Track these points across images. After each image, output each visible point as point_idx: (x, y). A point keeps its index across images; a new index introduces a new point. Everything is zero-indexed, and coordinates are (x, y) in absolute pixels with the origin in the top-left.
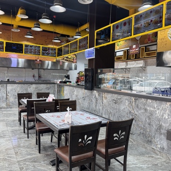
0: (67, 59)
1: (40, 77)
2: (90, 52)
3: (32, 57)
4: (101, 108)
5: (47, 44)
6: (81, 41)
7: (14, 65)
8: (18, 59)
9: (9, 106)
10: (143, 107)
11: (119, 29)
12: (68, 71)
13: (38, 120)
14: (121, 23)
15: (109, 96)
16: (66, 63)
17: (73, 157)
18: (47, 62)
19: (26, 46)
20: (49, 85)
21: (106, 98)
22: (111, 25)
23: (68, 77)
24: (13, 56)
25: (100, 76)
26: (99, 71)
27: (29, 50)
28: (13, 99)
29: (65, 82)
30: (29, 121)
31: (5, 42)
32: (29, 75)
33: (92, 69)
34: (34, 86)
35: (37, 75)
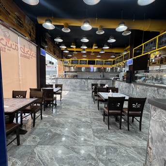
0: (119, 66)
1: (104, 76)
2: (130, 62)
3: (99, 66)
4: (135, 94)
5: (108, 59)
6: (125, 55)
7: (92, 70)
8: (94, 68)
9: (89, 90)
10: (162, 94)
11: (148, 46)
12: (119, 73)
13: (99, 96)
14: (149, 42)
15: (140, 87)
16: (119, 68)
17: (110, 111)
18: (108, 68)
19: (97, 61)
20: (107, 81)
21: (138, 88)
22: (143, 44)
23: (118, 76)
24: (91, 66)
25: (136, 75)
26: (135, 72)
27: (98, 63)
28: (90, 87)
29: (116, 79)
30: (95, 96)
31: (87, 60)
32: (98, 76)
33: (131, 71)
34: (100, 81)
35: (102, 75)
